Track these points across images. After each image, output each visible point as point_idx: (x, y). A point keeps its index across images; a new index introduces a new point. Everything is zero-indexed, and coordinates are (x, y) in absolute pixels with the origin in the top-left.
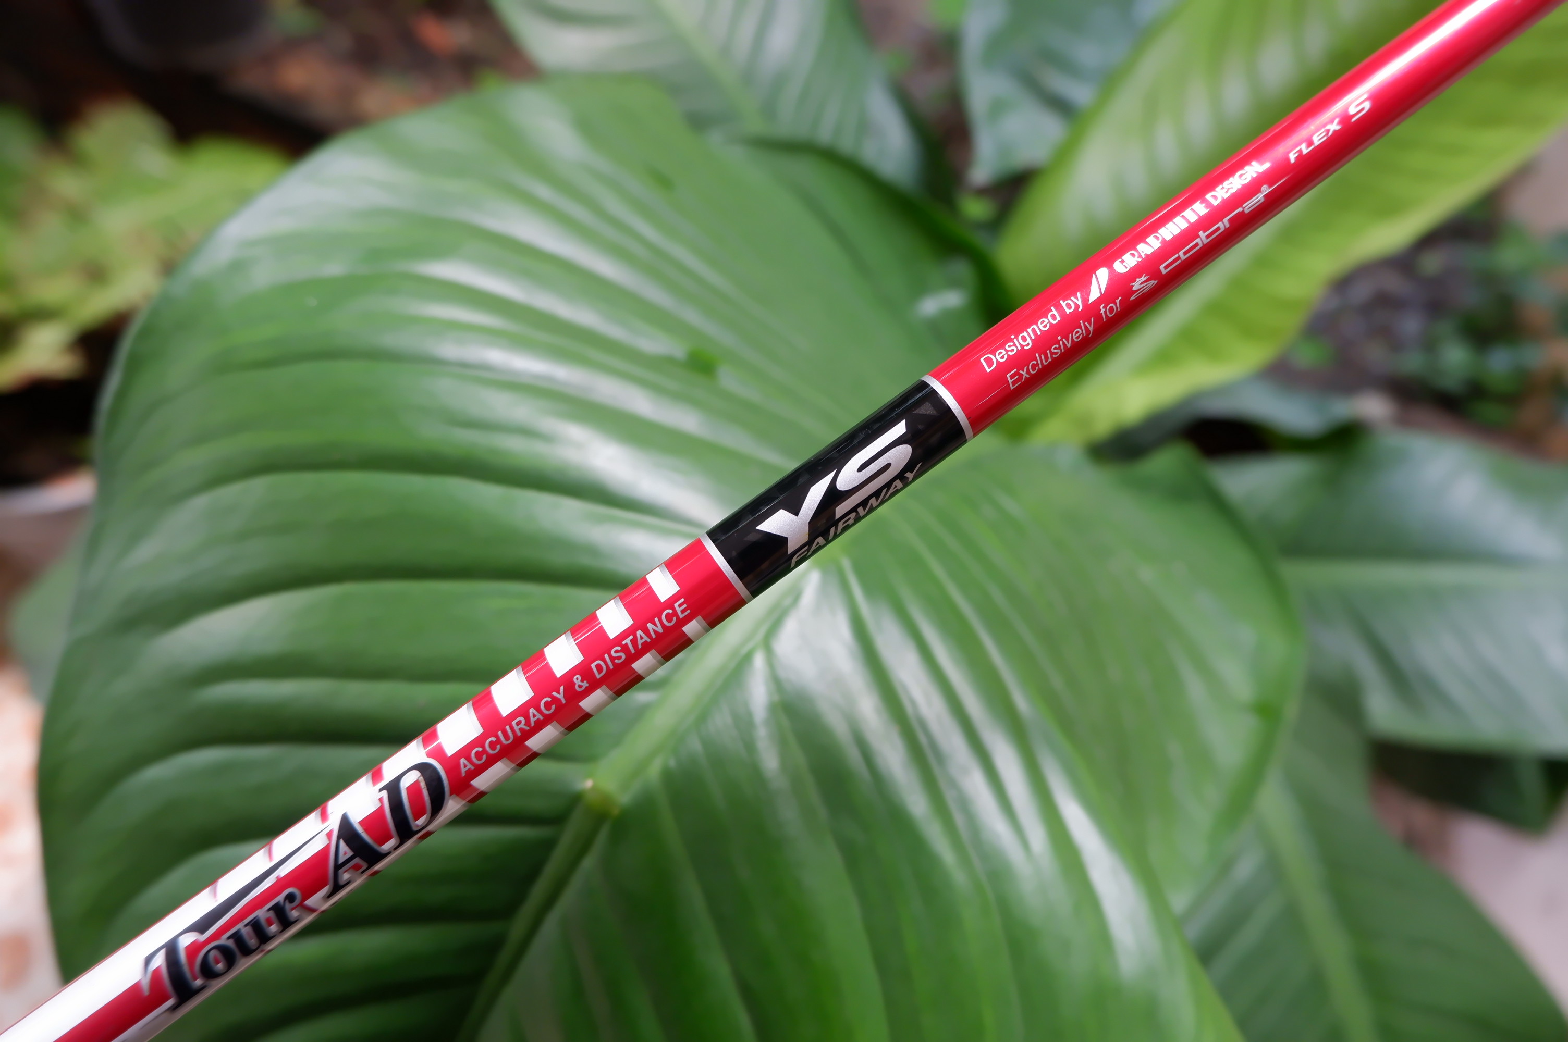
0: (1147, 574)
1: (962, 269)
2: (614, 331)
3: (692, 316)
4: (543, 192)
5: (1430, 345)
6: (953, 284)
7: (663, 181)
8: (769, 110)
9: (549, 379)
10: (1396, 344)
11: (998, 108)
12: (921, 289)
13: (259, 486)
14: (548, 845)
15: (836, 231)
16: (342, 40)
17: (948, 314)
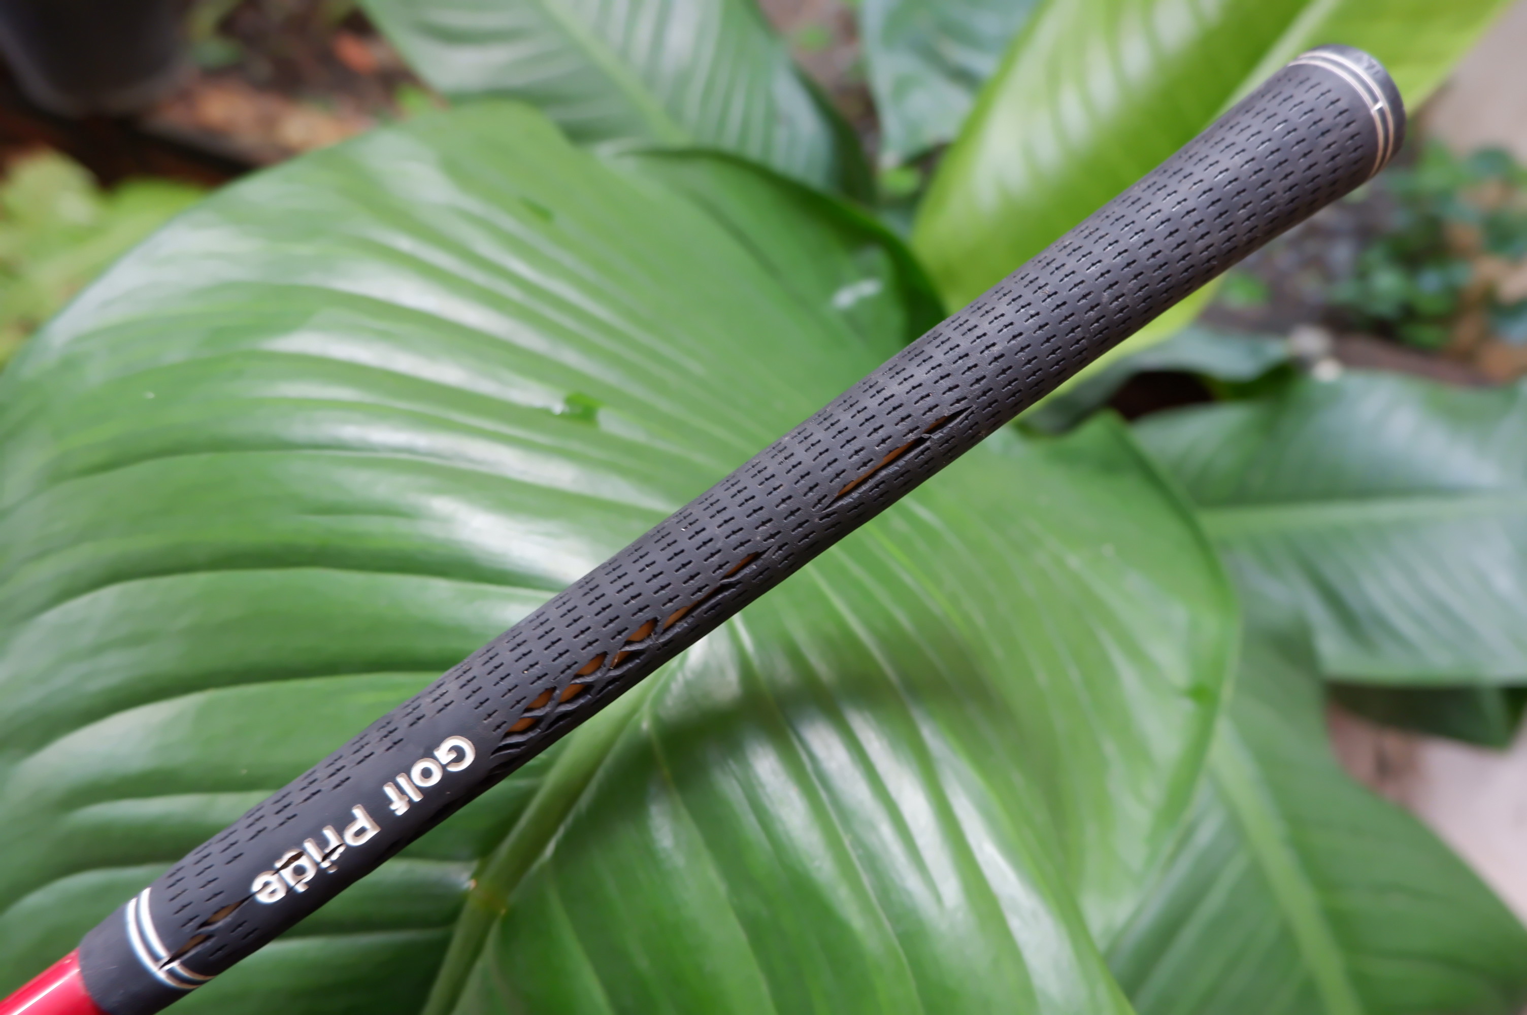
0: (1074, 561)
1: (877, 257)
2: (486, 386)
3: (570, 357)
4: (405, 243)
5: (1362, 275)
6: (868, 273)
7: (542, 213)
8: (674, 112)
9: (410, 450)
10: (1328, 275)
11: (902, 86)
12: (836, 282)
13: (109, 595)
14: (442, 946)
15: (739, 236)
16: (262, 68)
17: (864, 303)
